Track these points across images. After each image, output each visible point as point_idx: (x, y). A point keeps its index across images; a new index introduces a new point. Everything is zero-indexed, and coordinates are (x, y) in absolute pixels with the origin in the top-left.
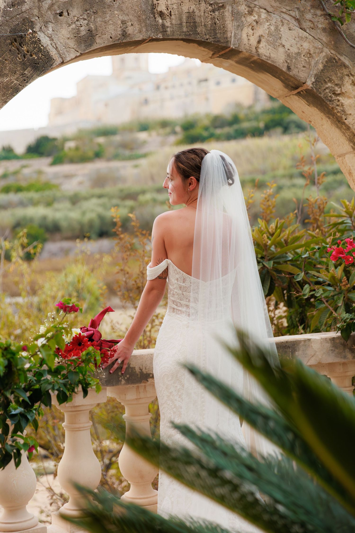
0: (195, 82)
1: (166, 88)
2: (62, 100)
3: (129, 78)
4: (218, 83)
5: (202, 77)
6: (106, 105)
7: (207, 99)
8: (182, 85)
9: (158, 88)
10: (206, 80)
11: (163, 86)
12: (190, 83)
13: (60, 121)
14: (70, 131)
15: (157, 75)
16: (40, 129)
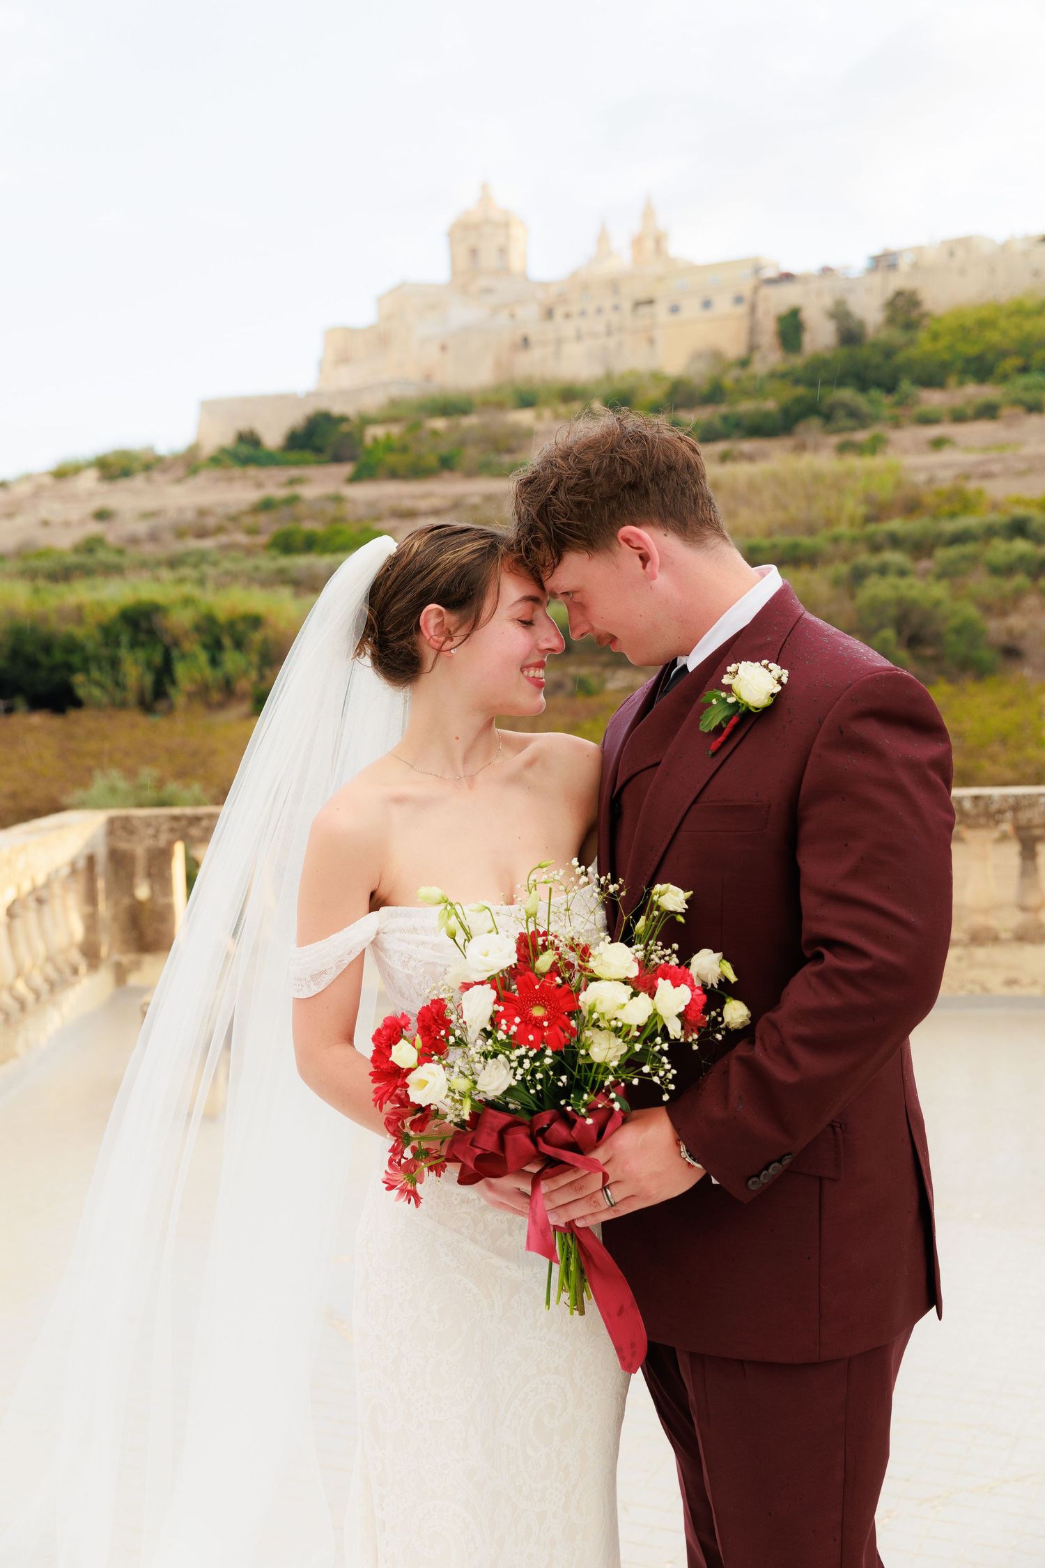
0: (627, 306)
1: (567, 316)
2: (350, 332)
3: (488, 291)
4: (675, 309)
5: (643, 295)
6: (443, 348)
7: (651, 341)
8: (599, 311)
9: (549, 314)
10: (650, 302)
11: (559, 313)
12: (616, 308)
13: (346, 378)
14: (372, 402)
15: (545, 285)
16: (310, 395)
